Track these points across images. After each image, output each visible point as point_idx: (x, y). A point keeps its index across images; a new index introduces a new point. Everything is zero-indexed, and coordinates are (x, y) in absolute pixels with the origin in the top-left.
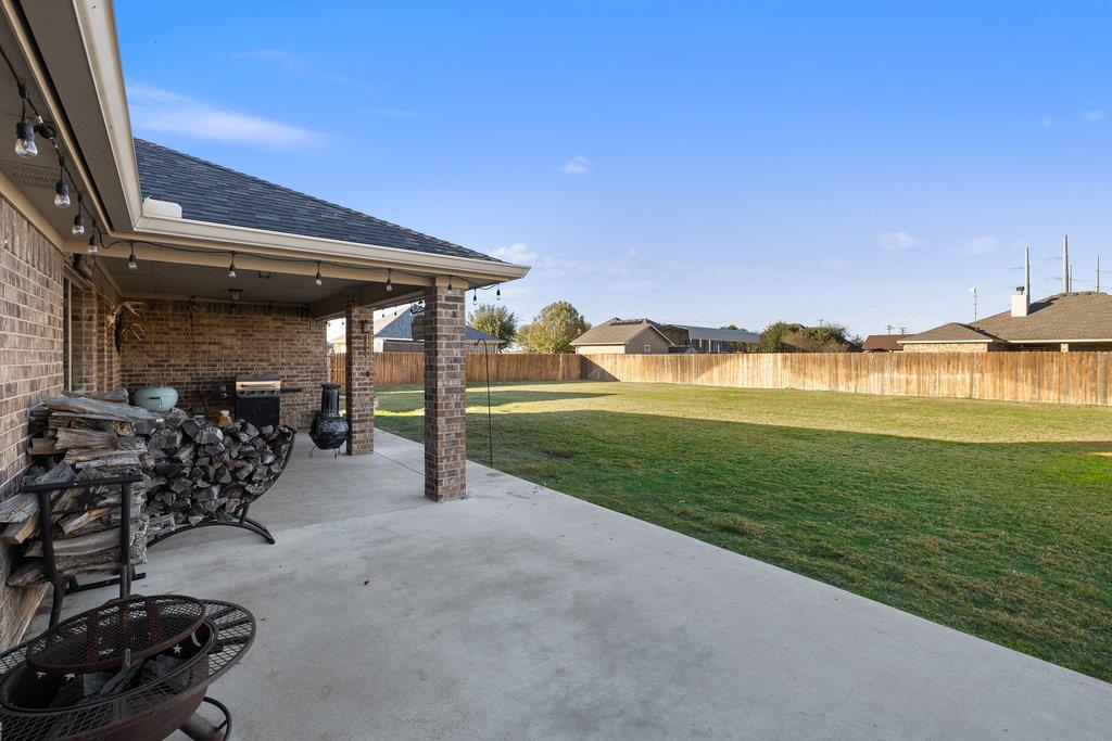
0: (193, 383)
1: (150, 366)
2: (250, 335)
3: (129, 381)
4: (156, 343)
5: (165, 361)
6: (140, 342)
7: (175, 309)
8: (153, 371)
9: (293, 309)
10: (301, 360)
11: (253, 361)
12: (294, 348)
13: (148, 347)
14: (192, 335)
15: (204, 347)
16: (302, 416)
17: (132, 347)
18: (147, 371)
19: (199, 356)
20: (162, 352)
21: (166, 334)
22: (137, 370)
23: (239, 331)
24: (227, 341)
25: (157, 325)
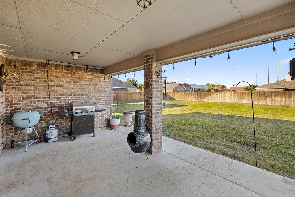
0: (48, 108)
1: (23, 98)
2: (77, 82)
3: (11, 107)
4: (27, 85)
5: (33, 96)
6: (17, 85)
7: (38, 66)
8: (25, 101)
9: (97, 69)
10: (101, 95)
11: (79, 95)
12: (97, 89)
13: (22, 88)
14: (48, 81)
15: (54, 88)
16: (101, 122)
17: (13, 88)
18: (22, 101)
19: (51, 93)
20: (31, 90)
21: (33, 80)
22: (16, 101)
23: (72, 80)
24: (66, 85)
25: (28, 75)
